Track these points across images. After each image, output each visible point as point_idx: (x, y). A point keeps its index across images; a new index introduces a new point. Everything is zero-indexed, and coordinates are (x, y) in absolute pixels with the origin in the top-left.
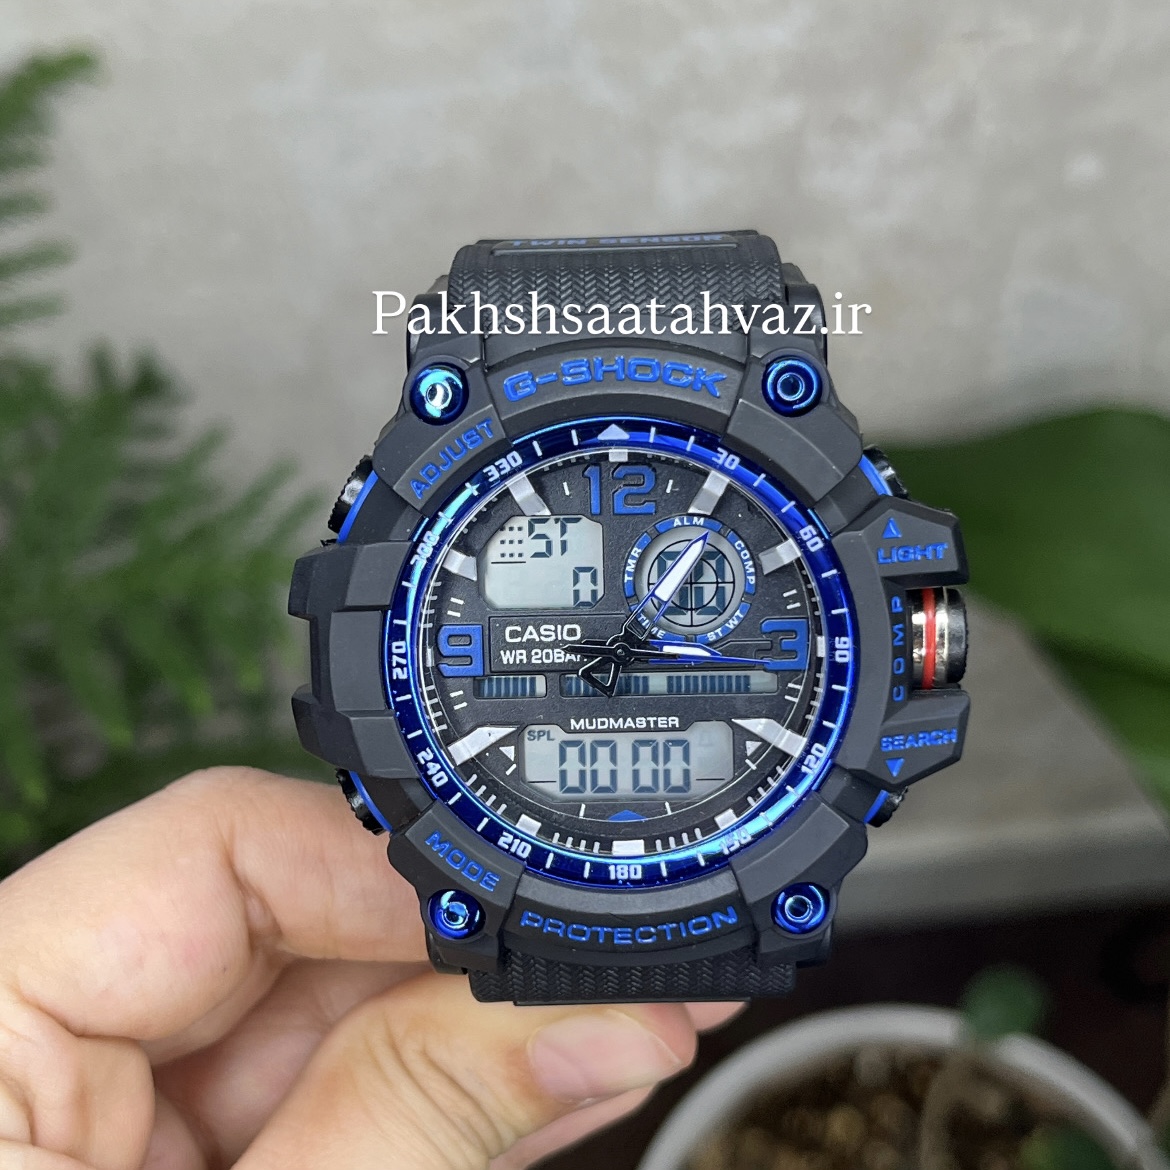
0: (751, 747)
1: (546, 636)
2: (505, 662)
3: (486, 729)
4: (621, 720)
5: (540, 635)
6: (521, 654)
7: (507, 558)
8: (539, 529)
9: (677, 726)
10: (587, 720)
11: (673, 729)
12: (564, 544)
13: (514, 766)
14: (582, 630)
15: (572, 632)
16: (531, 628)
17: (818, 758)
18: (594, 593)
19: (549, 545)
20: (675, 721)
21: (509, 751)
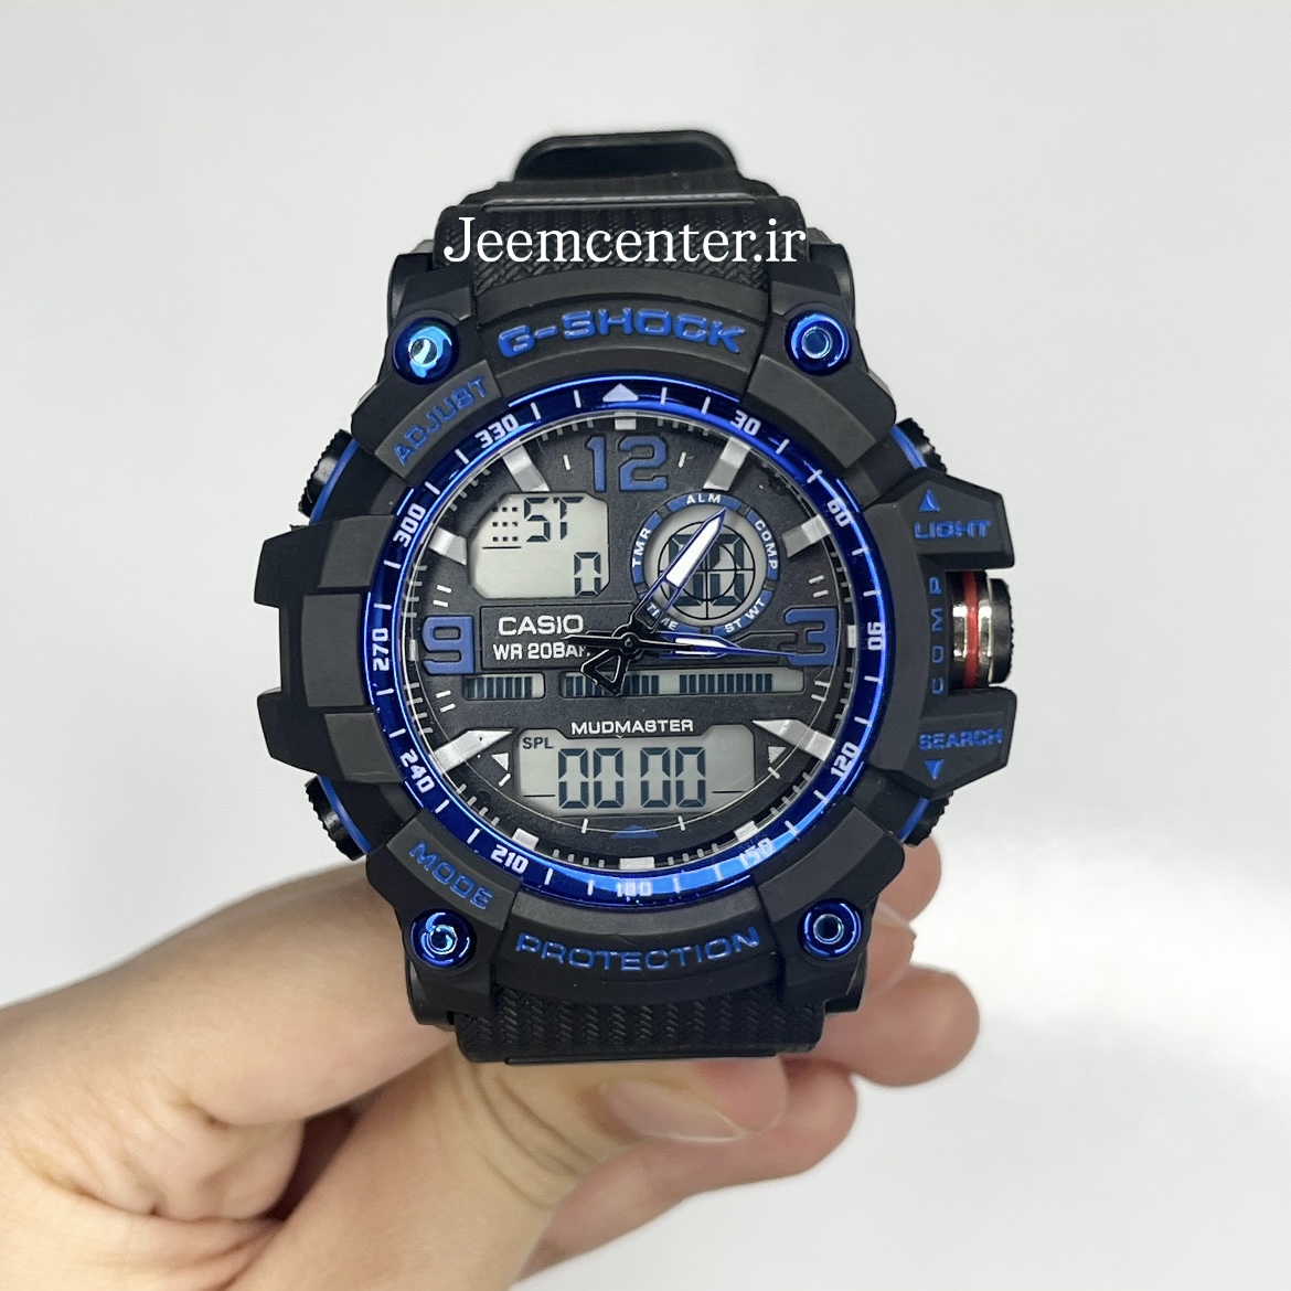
0: (774, 752)
1: (544, 628)
2: (498, 658)
3: (478, 733)
4: (628, 723)
5: (537, 626)
6: (516, 649)
7: (500, 543)
8: (536, 509)
9: (691, 730)
10: (590, 724)
11: (687, 733)
12: (564, 527)
13: (508, 776)
14: (584, 622)
15: (573, 624)
16: (527, 619)
17: (849, 759)
18: (598, 580)
19: (547, 527)
20: (689, 724)
21: (503, 759)
